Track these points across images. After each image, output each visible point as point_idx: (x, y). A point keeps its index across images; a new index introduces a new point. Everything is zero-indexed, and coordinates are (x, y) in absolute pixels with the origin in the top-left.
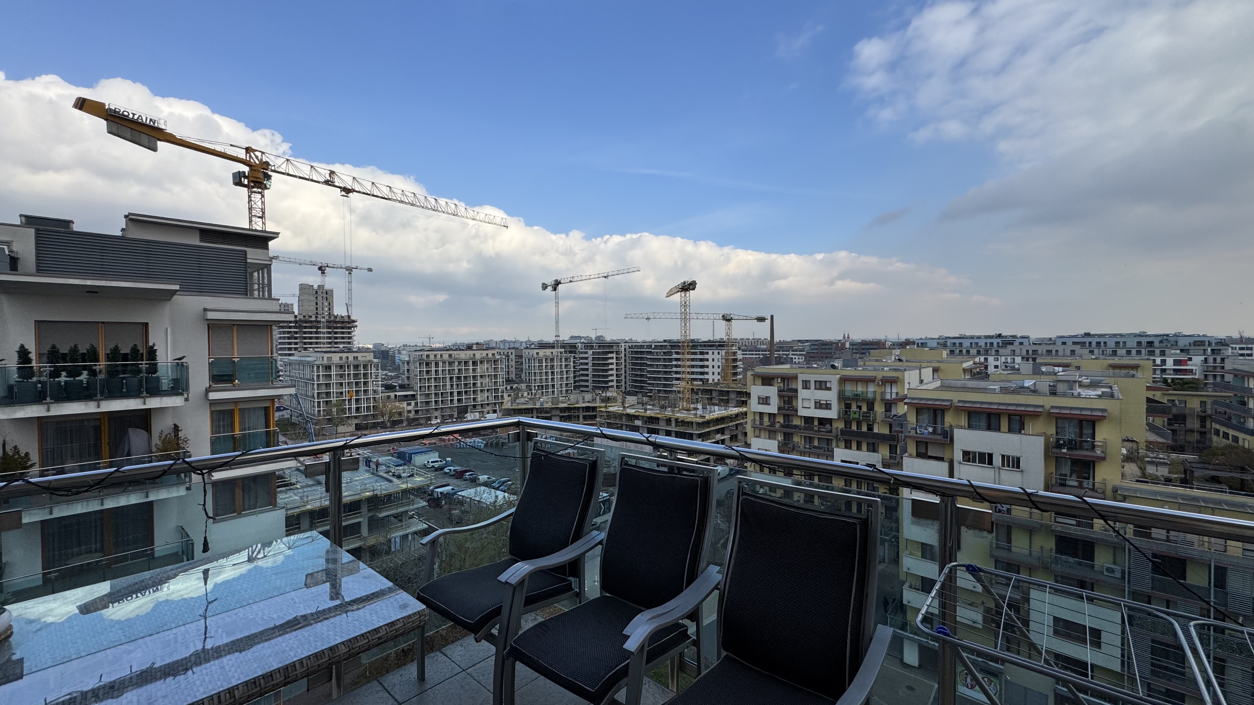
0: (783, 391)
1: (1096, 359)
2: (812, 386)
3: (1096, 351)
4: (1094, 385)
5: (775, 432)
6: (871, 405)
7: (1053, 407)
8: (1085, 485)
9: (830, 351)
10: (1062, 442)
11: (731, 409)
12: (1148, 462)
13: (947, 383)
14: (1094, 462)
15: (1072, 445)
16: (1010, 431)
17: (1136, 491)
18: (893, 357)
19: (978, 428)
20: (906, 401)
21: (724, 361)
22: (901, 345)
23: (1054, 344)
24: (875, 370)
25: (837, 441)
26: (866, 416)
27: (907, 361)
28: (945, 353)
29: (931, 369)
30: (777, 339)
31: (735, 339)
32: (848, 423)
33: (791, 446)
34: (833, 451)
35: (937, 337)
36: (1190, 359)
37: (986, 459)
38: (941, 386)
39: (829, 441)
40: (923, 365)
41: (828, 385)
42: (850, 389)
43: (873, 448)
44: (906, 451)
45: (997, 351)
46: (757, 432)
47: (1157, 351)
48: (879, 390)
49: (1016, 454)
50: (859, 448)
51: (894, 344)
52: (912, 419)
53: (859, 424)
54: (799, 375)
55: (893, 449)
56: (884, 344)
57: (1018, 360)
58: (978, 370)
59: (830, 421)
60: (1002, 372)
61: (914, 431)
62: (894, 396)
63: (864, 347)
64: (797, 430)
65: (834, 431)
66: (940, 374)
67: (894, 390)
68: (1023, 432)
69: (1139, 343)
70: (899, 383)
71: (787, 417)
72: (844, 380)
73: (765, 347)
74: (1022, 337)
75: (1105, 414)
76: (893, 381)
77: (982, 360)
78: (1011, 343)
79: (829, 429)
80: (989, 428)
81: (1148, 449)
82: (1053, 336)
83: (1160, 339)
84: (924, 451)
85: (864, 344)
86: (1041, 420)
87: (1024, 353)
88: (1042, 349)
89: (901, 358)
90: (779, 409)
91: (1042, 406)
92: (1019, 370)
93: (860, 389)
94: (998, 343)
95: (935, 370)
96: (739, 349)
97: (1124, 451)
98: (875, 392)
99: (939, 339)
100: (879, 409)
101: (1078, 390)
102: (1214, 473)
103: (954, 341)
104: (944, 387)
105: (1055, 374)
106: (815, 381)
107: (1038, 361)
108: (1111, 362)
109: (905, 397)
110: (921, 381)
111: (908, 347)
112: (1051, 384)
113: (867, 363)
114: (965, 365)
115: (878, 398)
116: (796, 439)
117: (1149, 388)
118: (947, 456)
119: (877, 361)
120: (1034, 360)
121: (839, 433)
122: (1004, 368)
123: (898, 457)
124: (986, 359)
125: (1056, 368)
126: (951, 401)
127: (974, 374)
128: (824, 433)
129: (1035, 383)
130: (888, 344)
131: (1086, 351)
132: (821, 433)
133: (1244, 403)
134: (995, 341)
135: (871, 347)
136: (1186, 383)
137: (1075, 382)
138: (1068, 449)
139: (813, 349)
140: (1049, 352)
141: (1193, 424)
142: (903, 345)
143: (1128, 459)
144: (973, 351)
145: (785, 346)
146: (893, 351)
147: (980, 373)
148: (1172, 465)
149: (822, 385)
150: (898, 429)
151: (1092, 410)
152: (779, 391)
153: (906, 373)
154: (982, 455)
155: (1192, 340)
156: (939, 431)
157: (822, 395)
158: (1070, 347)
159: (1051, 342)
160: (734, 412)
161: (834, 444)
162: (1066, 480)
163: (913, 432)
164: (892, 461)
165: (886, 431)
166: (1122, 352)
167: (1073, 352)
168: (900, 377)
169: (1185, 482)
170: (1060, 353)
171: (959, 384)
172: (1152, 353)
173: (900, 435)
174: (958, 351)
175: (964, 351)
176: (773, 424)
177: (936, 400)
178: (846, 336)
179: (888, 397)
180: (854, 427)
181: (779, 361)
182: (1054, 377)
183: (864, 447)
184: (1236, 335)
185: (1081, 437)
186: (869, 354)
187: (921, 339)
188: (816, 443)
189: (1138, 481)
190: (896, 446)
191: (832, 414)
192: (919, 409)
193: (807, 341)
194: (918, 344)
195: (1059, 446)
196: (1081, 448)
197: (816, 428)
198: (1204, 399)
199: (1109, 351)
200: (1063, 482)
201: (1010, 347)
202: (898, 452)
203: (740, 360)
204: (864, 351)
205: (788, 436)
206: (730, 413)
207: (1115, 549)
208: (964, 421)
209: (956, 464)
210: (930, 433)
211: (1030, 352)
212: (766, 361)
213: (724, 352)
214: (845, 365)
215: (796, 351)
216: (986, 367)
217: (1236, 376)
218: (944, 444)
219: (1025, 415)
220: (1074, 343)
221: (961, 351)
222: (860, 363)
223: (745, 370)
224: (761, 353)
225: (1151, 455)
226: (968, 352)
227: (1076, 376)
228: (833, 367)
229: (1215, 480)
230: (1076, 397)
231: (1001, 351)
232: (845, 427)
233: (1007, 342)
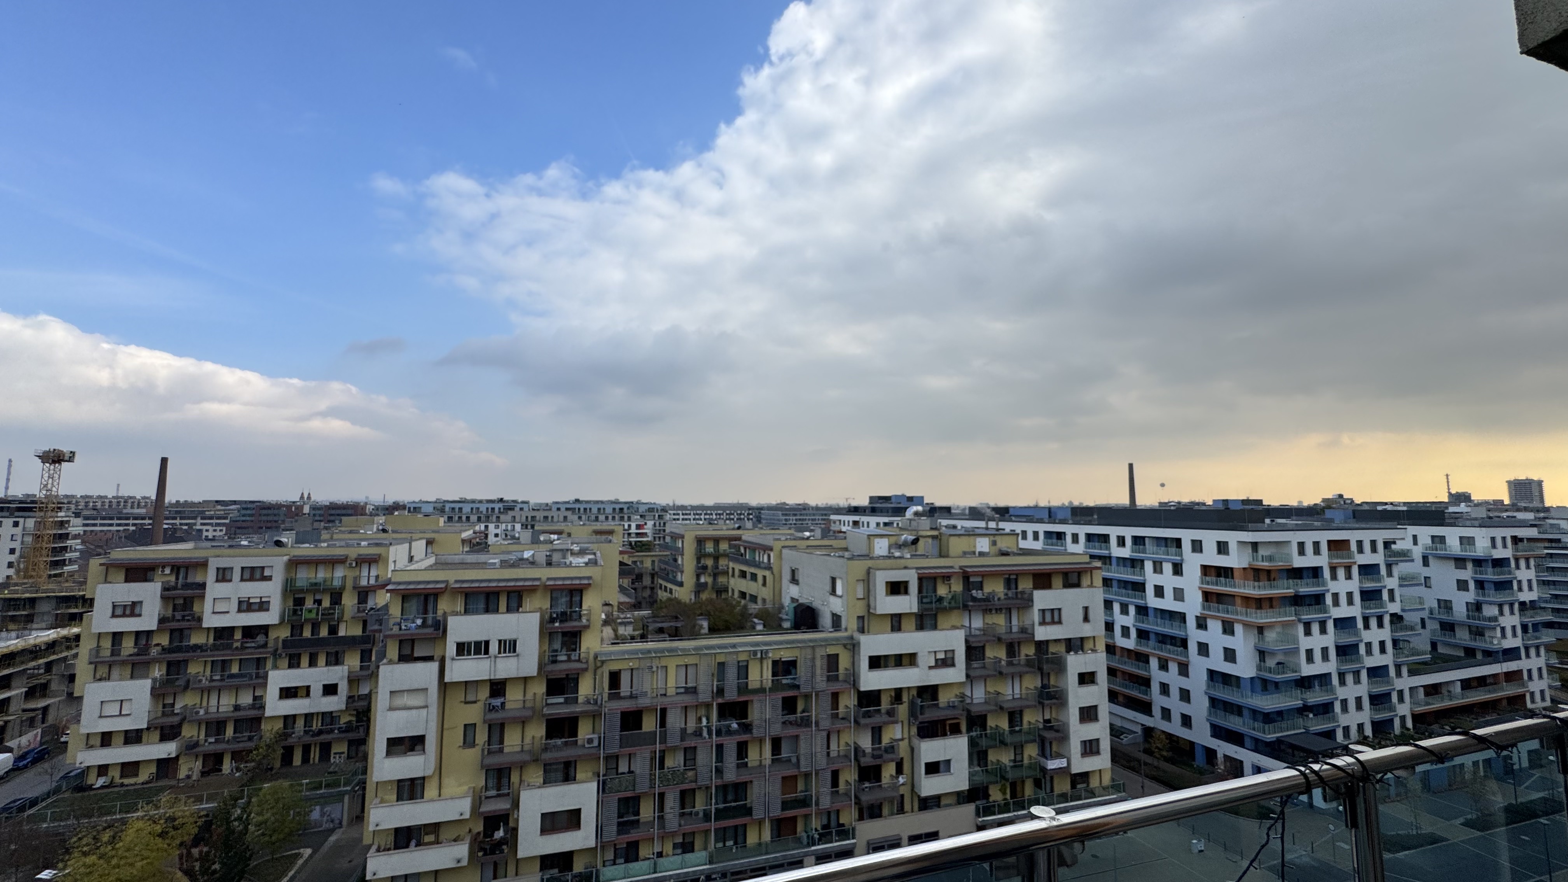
0: (175, 588)
1: (584, 525)
2: (237, 575)
3: (583, 517)
4: (582, 552)
5: (147, 664)
6: (336, 597)
7: (549, 579)
8: (573, 658)
9: (275, 518)
10: (555, 616)
11: (35, 634)
12: (621, 624)
13: (443, 559)
14: (580, 632)
15: (564, 617)
16: (509, 610)
17: (611, 653)
18: (375, 526)
19: (476, 612)
20: (389, 587)
21: (29, 539)
22: (387, 509)
23: (550, 510)
24: (348, 546)
25: (275, 659)
26: (327, 615)
27: (393, 532)
28: (442, 521)
29: (424, 542)
30: (171, 497)
31: (67, 496)
32: (296, 628)
33: (181, 682)
34: (266, 677)
35: (434, 499)
36: (646, 524)
37: (481, 648)
38: (436, 563)
39: (260, 663)
40: (415, 536)
41: (267, 573)
42: (304, 576)
43: (335, 660)
44: (385, 656)
45: (498, 517)
46: (102, 671)
47: (626, 518)
48: (351, 574)
49: (513, 636)
50: (312, 663)
51: (377, 508)
52: (395, 611)
53: (315, 627)
54: (211, 560)
55: (365, 656)
56: (364, 508)
57: (518, 527)
58: (478, 540)
59: (264, 629)
60: (503, 542)
61: (398, 627)
62: (372, 581)
63: (333, 512)
64: (198, 653)
65: (271, 644)
66: (436, 548)
67: (374, 573)
68: (521, 610)
69: (614, 509)
70: (380, 563)
71: (178, 634)
72: (294, 564)
73: (143, 511)
74: (523, 502)
75: (591, 582)
76: (371, 561)
77: (483, 528)
78: (512, 509)
79: (262, 643)
80: (487, 611)
81: (620, 610)
82: (549, 501)
83: (627, 505)
84: (409, 652)
85: (333, 509)
86: (539, 594)
87: (524, 518)
88: (540, 515)
89: (387, 527)
90: (162, 621)
91: (539, 579)
92: (518, 539)
93: (322, 574)
94: (500, 509)
95: (429, 543)
96: (77, 515)
97: (603, 616)
98: (344, 578)
99: (436, 502)
100: (349, 601)
101: (570, 559)
102: (660, 625)
103: (453, 505)
104: (440, 565)
105: (552, 542)
106: (243, 568)
107: (536, 528)
108: (595, 528)
109: (389, 582)
110: (411, 559)
111: (396, 513)
112: (548, 554)
113: (335, 536)
114: (465, 535)
115: (349, 584)
116: (193, 669)
117: (621, 553)
118: (437, 654)
119: (351, 532)
120: (533, 527)
121: (280, 645)
122: (504, 536)
123: (373, 667)
124: (486, 527)
125: (552, 536)
126: (447, 581)
127: (474, 545)
128: (253, 650)
129: (533, 555)
130: (369, 508)
131: (576, 517)
132: (247, 651)
133: (676, 560)
134: (497, 506)
135: (344, 512)
136: (643, 545)
137: (567, 550)
138: (561, 622)
139: (244, 516)
140: (546, 518)
141: (647, 581)
142: (390, 509)
143: (606, 623)
144: (474, 518)
145: (185, 510)
146: (376, 518)
147: (479, 545)
148: (634, 623)
149: (254, 574)
150: (376, 627)
151: (580, 578)
152: (165, 589)
153: (392, 549)
154: (478, 644)
155: (647, 507)
156: (430, 622)
157: (254, 590)
158: (563, 513)
159: (547, 507)
160: (46, 639)
161: (269, 664)
162: (556, 656)
163: (396, 629)
164: (365, 673)
165: (357, 631)
166: (602, 517)
167: (565, 518)
168: (384, 555)
169: (643, 637)
170: (555, 519)
171: (457, 559)
172: (622, 519)
173: (377, 635)
174: (457, 518)
175: (464, 518)
176: (143, 650)
177: (428, 582)
178: (306, 496)
179: (364, 582)
180: (307, 633)
181: (172, 537)
182: (549, 546)
183: (322, 660)
184: (671, 504)
185: (571, 608)
186: (341, 521)
187: (414, 502)
188: (235, 669)
189: (613, 644)
190: (371, 651)
191: (270, 618)
192: (406, 596)
193: (235, 502)
194: (409, 508)
195: (552, 620)
196: (571, 620)
197: (238, 644)
198: (654, 559)
199: (593, 517)
200: (554, 658)
201: (511, 513)
202: (373, 658)
203: (76, 537)
204: (332, 518)
205: (175, 668)
206: (32, 642)
207: (594, 716)
208: (460, 606)
209: (448, 662)
210: (418, 627)
211: (529, 519)
212: (142, 537)
213: (30, 523)
214: (299, 541)
215: (211, 518)
216: (486, 536)
217: (672, 537)
218: (435, 638)
219: (522, 591)
220: (567, 509)
221: (460, 518)
222: (325, 535)
223: (86, 555)
224: (131, 522)
225: (622, 616)
226: (468, 518)
227: (567, 544)
228: (278, 544)
229: (661, 631)
230: (568, 566)
231: (502, 517)
232: (292, 635)
233: (508, 507)
